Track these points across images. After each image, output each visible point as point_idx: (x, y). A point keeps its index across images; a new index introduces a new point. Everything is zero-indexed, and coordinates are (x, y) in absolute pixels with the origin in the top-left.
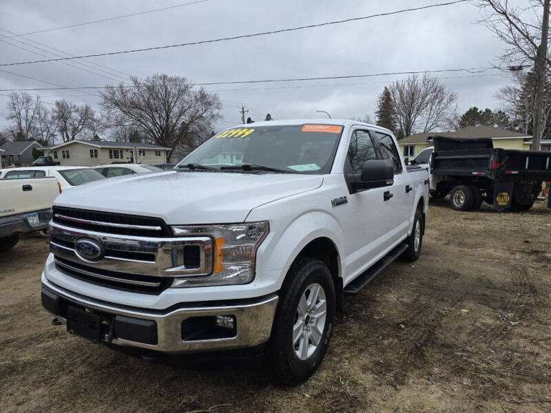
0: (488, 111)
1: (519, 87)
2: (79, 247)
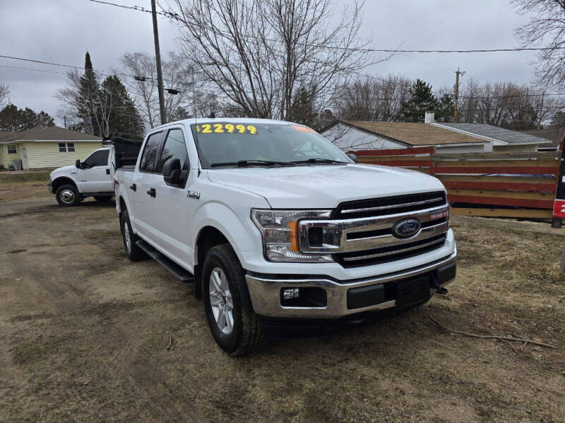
0: (29, 110)
2: (401, 229)
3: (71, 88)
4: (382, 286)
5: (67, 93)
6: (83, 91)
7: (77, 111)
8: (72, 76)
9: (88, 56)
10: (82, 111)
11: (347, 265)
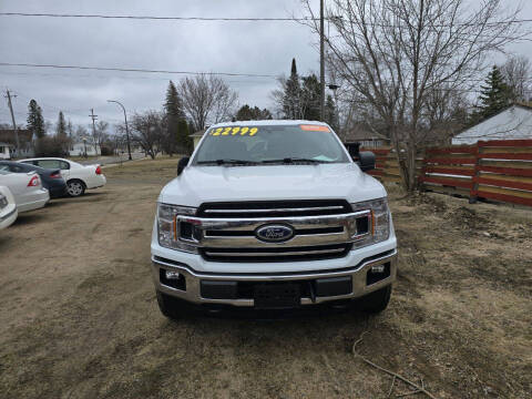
0: (257, 108)
1: (283, 91)
2: (263, 233)
3: (279, 89)
4: (234, 284)
5: (276, 93)
6: (288, 91)
7: (282, 107)
8: (281, 80)
9: (294, 61)
10: (286, 107)
11: (208, 258)
